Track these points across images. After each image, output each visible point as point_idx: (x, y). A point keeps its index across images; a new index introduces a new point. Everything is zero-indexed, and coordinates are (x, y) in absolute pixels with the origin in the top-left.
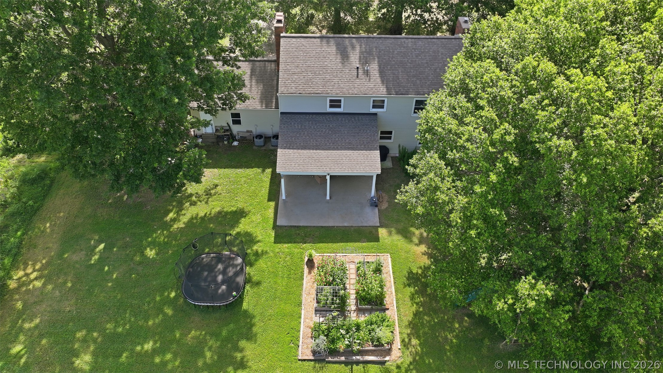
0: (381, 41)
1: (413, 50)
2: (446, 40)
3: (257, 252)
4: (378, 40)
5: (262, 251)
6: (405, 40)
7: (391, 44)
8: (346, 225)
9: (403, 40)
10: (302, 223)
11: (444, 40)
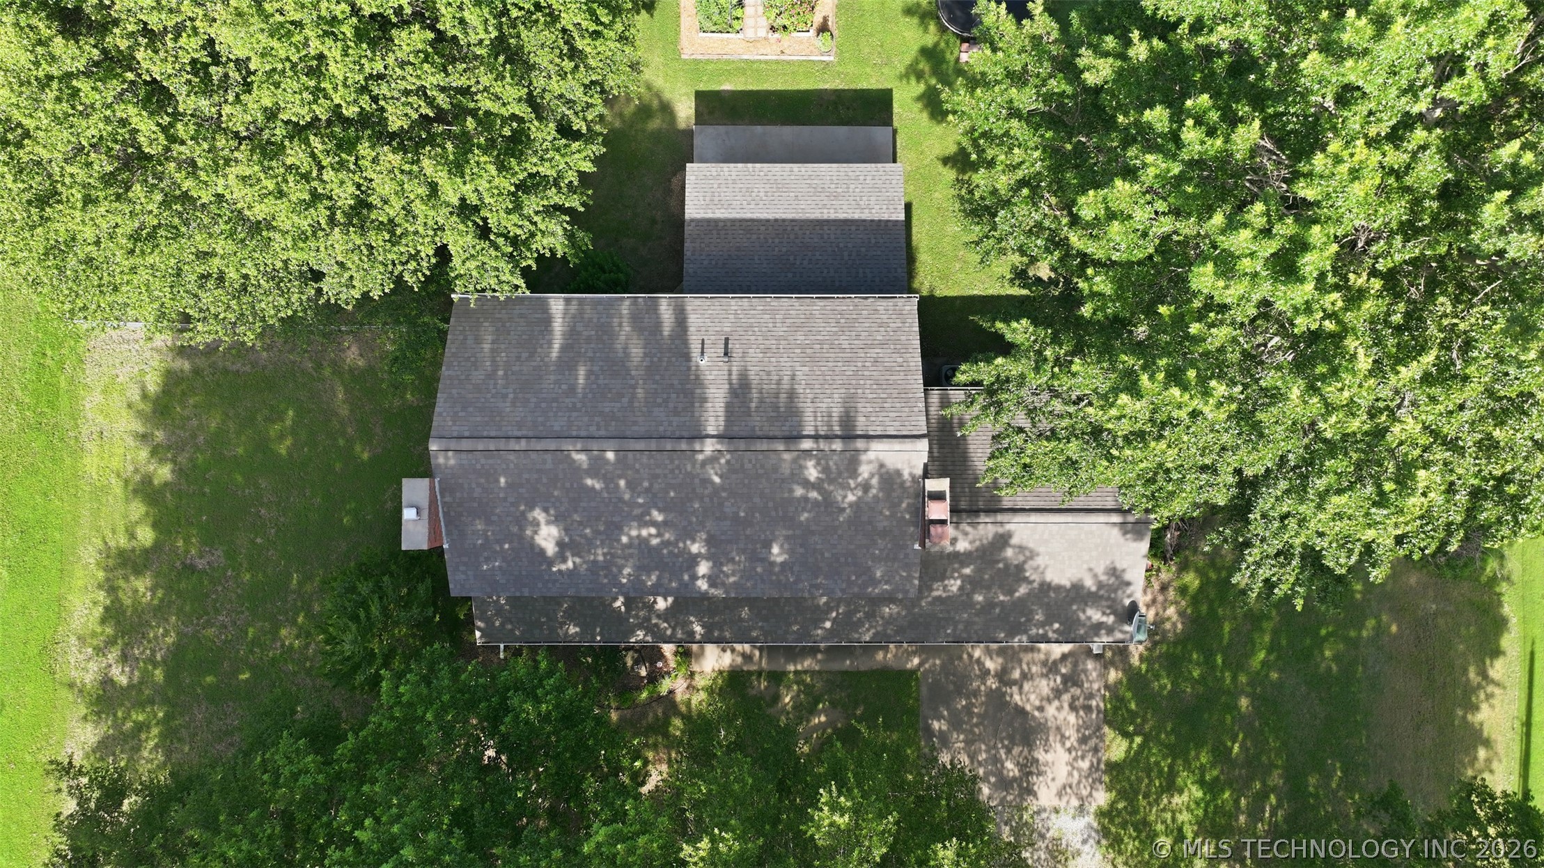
0: (661, 429)
1: (579, 405)
2: (485, 434)
3: (918, 81)
4: (668, 434)
5: (908, 79)
6: (597, 434)
7: (635, 423)
8: (759, 129)
9: (602, 433)
10: (842, 131)
11: (493, 434)
